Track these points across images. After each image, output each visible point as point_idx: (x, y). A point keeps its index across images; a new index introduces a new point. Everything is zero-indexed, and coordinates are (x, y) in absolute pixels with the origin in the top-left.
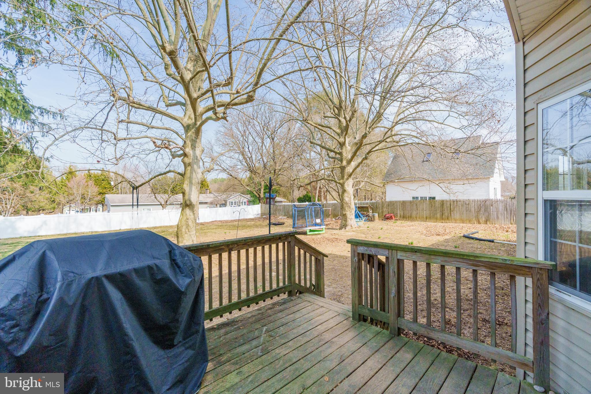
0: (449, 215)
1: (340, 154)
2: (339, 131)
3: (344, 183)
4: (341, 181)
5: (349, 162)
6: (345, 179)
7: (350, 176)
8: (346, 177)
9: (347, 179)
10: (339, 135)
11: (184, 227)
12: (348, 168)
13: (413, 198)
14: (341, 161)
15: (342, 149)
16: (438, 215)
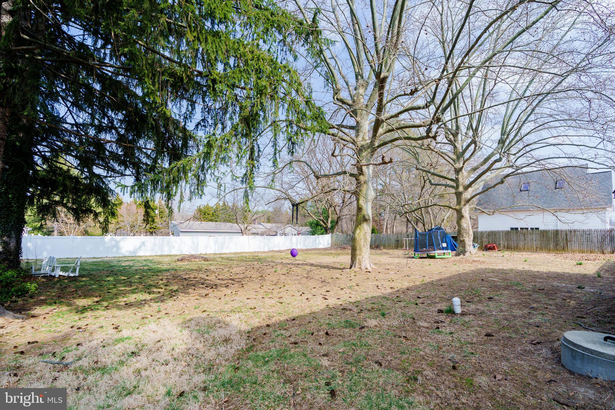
0: (565, 245)
1: (456, 181)
2: (454, 157)
3: (461, 209)
4: (458, 207)
5: (466, 188)
6: (462, 205)
7: (468, 201)
8: (463, 203)
9: (465, 205)
10: (454, 161)
11: (363, 241)
12: (466, 194)
13: (512, 229)
14: (457, 187)
15: (458, 175)
16: (552, 246)
